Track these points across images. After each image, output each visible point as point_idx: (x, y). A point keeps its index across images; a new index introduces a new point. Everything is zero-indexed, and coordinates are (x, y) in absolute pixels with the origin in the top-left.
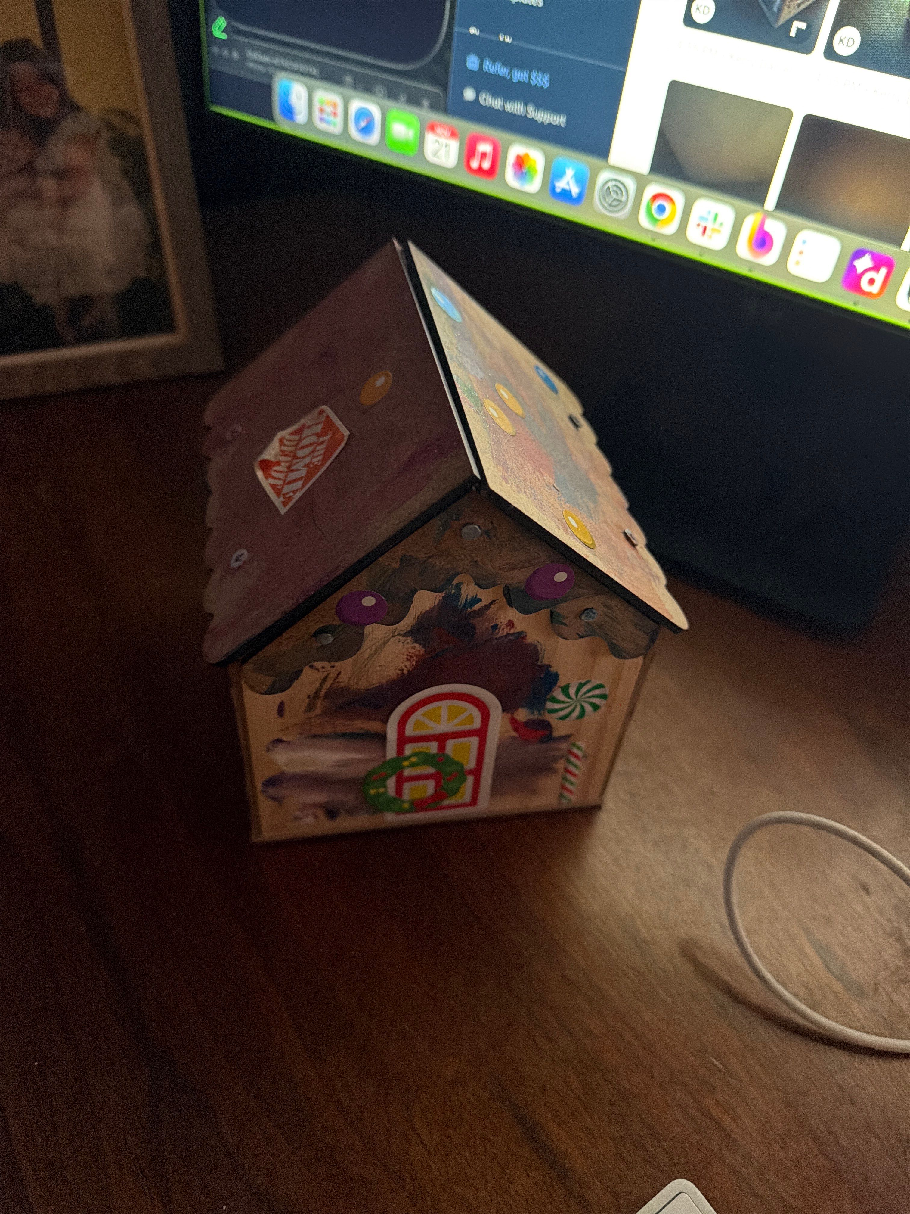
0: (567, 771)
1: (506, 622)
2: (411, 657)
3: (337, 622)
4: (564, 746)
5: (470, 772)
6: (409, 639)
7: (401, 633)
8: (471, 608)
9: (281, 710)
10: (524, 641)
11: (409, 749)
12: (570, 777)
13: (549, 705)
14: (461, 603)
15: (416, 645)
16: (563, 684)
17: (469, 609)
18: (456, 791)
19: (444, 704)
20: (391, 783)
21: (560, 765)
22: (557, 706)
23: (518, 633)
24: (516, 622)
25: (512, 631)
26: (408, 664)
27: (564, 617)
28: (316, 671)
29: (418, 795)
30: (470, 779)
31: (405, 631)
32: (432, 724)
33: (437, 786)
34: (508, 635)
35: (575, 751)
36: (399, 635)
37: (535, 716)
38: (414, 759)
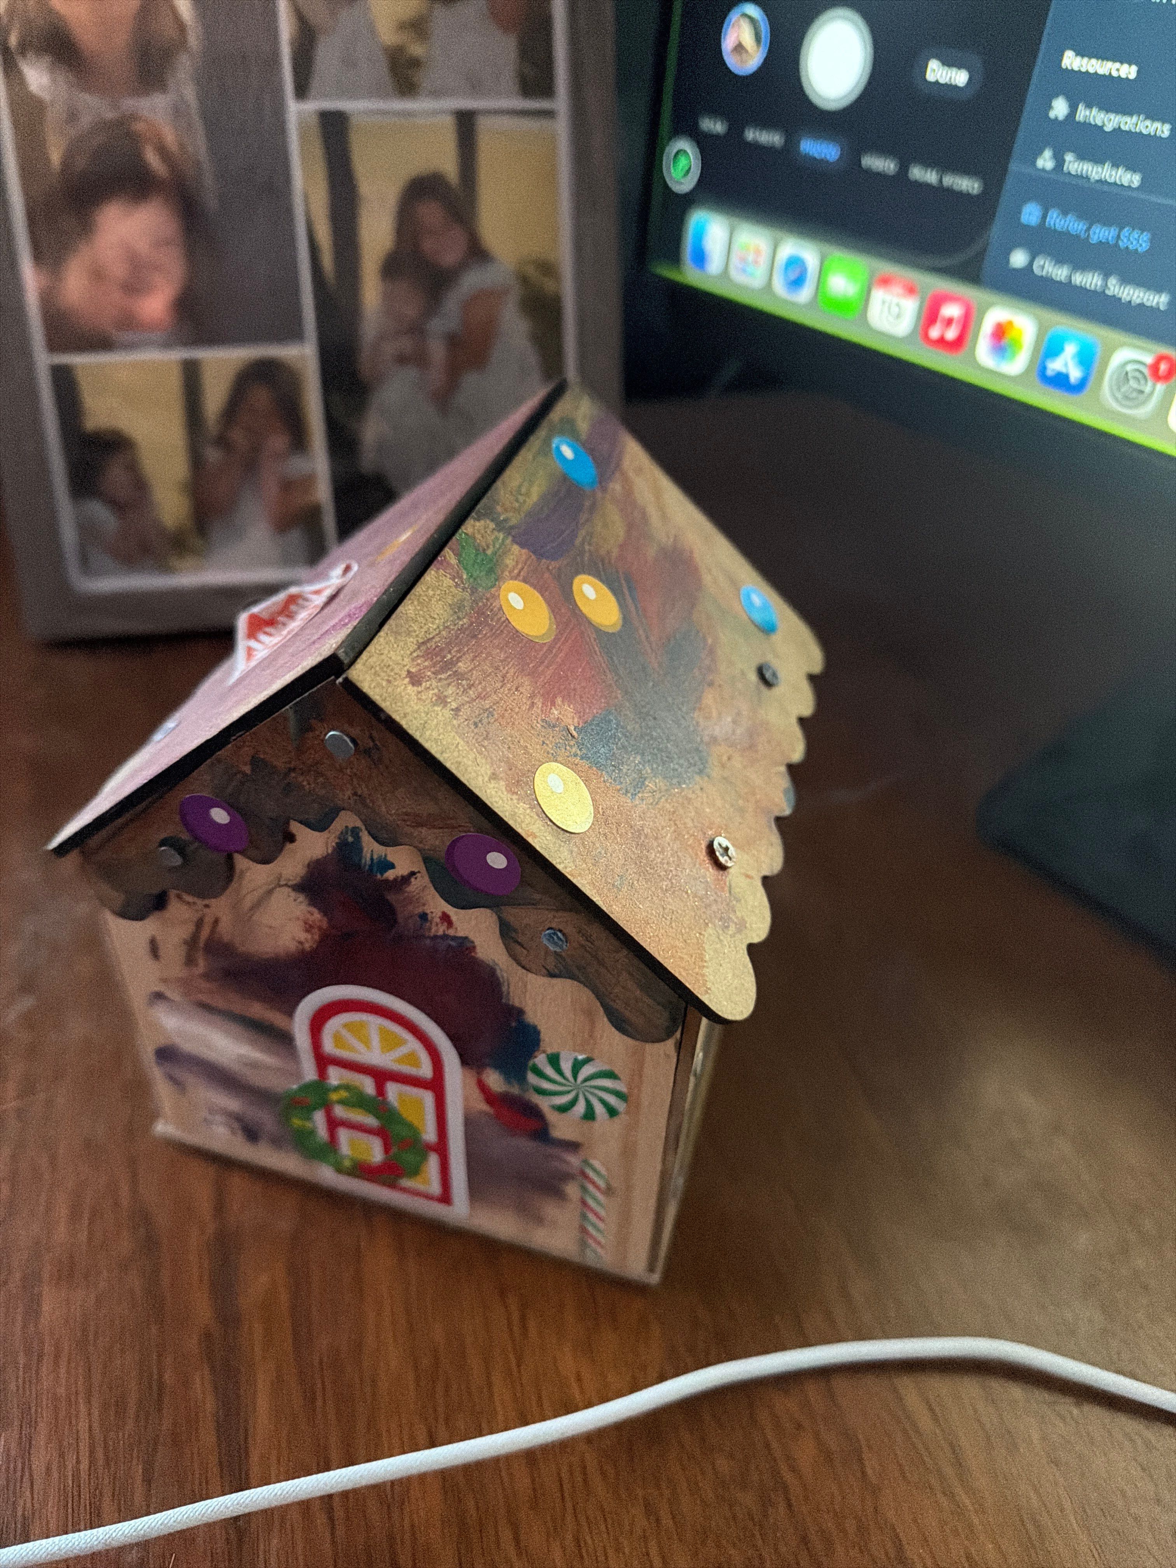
0: (584, 1203)
1: (440, 914)
2: (311, 926)
3: (185, 836)
4: (574, 1160)
5: (429, 1148)
6: (301, 898)
7: (290, 883)
8: (382, 875)
9: (154, 949)
10: (473, 954)
11: (335, 1076)
12: (591, 1216)
13: (532, 1078)
14: (365, 863)
15: (315, 911)
16: (549, 1051)
17: (379, 876)
18: (415, 1171)
19: (374, 1022)
20: (319, 1118)
21: (572, 1190)
22: (546, 1085)
23: (461, 938)
24: (454, 918)
25: (451, 932)
26: (309, 937)
27: (515, 931)
28: (185, 907)
29: (363, 1157)
30: (433, 1161)
31: (295, 882)
32: (361, 1047)
33: (387, 1149)
34: (445, 937)
35: (591, 1174)
36: (286, 885)
37: (515, 1090)
38: (344, 1094)
